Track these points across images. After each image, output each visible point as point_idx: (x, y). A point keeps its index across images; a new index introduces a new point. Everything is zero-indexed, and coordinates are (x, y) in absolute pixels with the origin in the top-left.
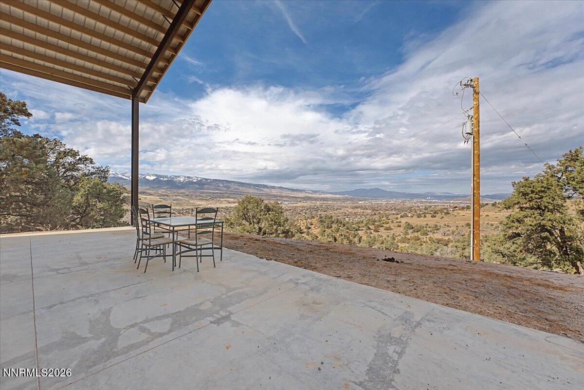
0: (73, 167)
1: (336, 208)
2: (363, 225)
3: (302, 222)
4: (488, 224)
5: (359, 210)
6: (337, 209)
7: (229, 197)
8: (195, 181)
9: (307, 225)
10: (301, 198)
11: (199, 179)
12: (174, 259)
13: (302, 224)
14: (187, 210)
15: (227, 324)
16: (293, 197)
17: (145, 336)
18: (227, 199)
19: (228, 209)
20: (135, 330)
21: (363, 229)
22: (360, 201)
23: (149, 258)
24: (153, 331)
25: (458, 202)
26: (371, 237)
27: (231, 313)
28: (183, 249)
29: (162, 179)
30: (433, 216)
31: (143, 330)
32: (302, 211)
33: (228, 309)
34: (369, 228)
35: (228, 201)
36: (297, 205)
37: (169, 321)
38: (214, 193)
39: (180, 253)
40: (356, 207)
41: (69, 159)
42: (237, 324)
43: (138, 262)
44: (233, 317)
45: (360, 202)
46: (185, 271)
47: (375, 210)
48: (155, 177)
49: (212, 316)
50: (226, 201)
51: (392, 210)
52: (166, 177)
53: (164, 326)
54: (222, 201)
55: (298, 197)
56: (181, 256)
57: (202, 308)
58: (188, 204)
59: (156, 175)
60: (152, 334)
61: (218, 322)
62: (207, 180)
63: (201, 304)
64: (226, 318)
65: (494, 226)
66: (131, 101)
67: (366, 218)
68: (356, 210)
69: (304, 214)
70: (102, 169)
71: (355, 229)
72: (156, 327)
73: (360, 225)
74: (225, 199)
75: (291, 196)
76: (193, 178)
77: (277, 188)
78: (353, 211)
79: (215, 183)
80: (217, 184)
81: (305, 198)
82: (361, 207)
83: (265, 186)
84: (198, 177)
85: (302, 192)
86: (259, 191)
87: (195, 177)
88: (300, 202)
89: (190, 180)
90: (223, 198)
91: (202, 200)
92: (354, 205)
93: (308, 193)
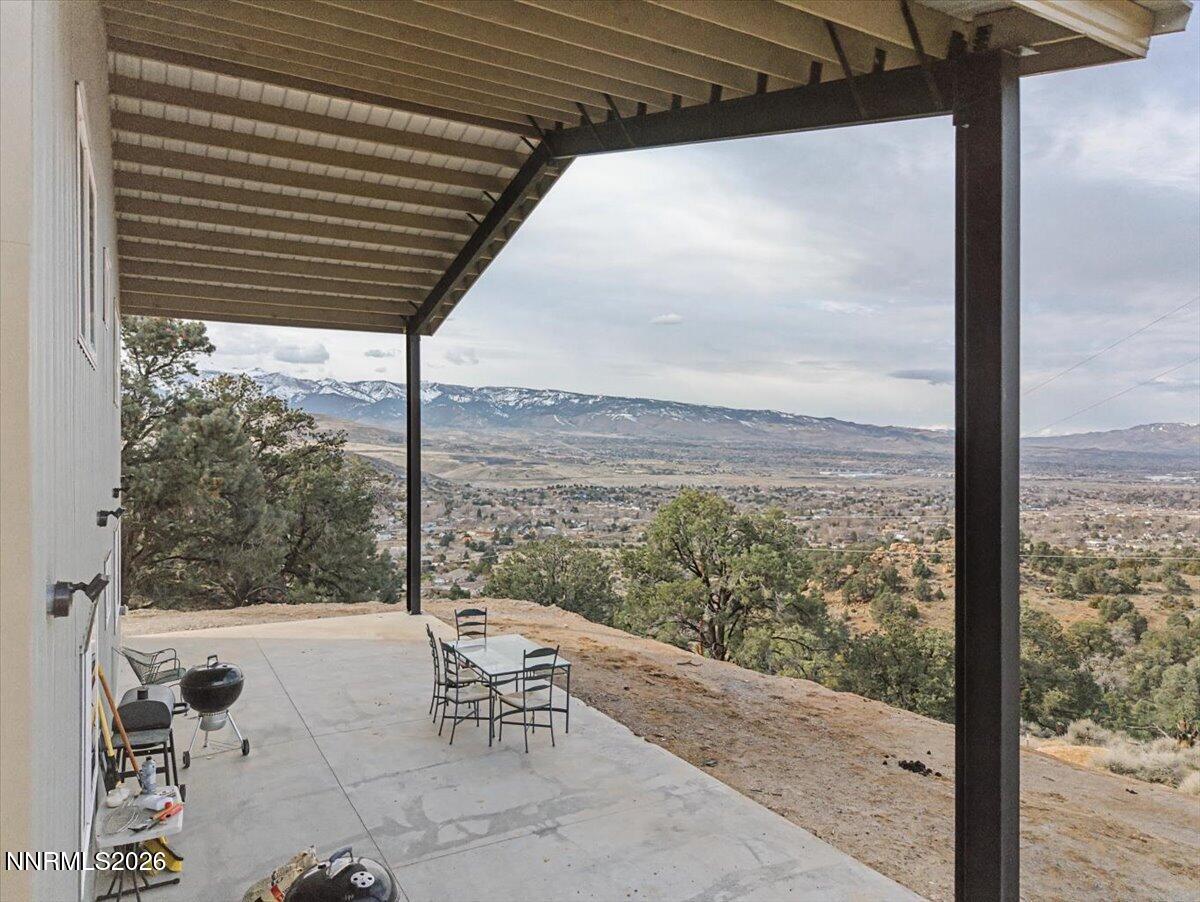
0: (276, 436)
1: (1045, 498)
2: (1158, 570)
3: (901, 552)
5: (1150, 510)
6: (1053, 502)
7: (652, 455)
8: (549, 402)
9: (919, 562)
10: (902, 457)
11: (561, 396)
12: (492, 725)
13: (901, 558)
14: (528, 495)
15: (550, 838)
16: (875, 455)
17: (462, 836)
18: (647, 462)
19: (648, 494)
20: (452, 827)
21: (1159, 586)
22: (1155, 471)
23: (458, 720)
24: (471, 830)
26: (1188, 623)
27: (559, 825)
28: (506, 708)
29: (456, 398)
31: (460, 829)
32: (907, 506)
33: (557, 819)
34: (1180, 583)
35: (649, 468)
36: (889, 483)
37: (486, 823)
38: (604, 441)
39: (501, 716)
40: (1140, 498)
41: (269, 420)
42: (561, 838)
43: (433, 713)
44: (559, 830)
45: (1156, 478)
46: (507, 749)
48: (439, 393)
49: (536, 825)
50: (642, 466)
52: (468, 391)
53: (482, 827)
54: (630, 467)
55: (893, 456)
56: (502, 722)
57: (526, 812)
58: (531, 476)
59: (441, 387)
60: (470, 834)
61: (542, 833)
62: (582, 397)
63: (525, 807)
64: (553, 830)
66: (405, 336)
67: (1178, 541)
70: (331, 438)
71: (1118, 588)
72: (473, 827)
73: (1143, 572)
74: (639, 461)
75: (869, 450)
76: (544, 394)
77: (816, 421)
78: (1123, 513)
79: (610, 409)
80: (614, 411)
81: (920, 457)
82: (1159, 498)
83: (774, 417)
84: (557, 391)
85: (907, 435)
86: (752, 434)
87: (550, 391)
88: (902, 471)
89: (536, 399)
90: (633, 457)
91: (569, 461)
92: (1128, 486)
93: (935, 440)
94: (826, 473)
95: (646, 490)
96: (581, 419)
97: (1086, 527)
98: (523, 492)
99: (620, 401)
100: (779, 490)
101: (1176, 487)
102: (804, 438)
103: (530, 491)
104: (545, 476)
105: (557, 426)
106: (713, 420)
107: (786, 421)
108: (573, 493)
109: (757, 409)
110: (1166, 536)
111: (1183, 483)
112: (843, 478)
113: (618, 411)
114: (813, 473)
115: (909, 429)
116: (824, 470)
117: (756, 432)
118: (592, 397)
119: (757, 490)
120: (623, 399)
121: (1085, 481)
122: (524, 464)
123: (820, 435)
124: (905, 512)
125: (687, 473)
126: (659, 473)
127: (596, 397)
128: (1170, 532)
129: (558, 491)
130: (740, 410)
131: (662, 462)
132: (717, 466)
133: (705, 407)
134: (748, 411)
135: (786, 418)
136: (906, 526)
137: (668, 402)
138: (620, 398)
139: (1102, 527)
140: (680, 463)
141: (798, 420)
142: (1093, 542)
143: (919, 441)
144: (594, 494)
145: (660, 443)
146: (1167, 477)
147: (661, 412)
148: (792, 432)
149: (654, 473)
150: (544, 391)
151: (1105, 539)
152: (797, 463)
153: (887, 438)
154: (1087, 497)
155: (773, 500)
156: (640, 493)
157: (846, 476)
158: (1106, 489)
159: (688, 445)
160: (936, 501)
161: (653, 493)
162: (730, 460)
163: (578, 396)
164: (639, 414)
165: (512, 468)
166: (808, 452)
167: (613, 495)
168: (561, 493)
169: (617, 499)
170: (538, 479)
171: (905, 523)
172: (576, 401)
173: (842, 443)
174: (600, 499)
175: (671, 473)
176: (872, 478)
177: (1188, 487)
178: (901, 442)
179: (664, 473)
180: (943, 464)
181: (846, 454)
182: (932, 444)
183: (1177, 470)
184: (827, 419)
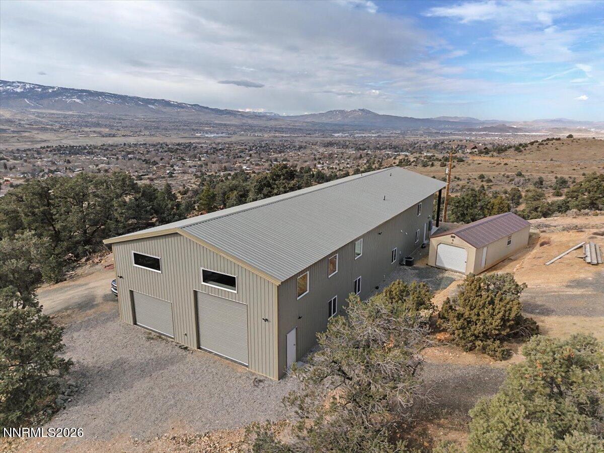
4: (504, 175)
5: (335, 150)
6: (300, 147)
7: (99, 125)
8: (19, 90)
10: (233, 126)
11: (28, 86)
14: (28, 152)
16: (221, 125)
18: (98, 129)
19: (107, 150)
22: (336, 132)
25: (482, 133)
30: (443, 165)
32: (242, 151)
35: (99, 133)
36: (230, 140)
38: (65, 116)
40: (330, 144)
45: (336, 135)
47: (360, 149)
50: (94, 132)
51: (385, 148)
54: (87, 132)
55: (229, 125)
62: (44, 88)
65: (509, 179)
68: (330, 150)
69: (248, 158)
74: (92, 129)
75: (218, 122)
76: (14, 84)
77: (189, 106)
78: (327, 151)
79: (65, 96)
80: (67, 97)
81: (242, 126)
82: (337, 144)
83: (167, 103)
84: (24, 83)
85: (235, 114)
86: (156, 113)
87: (19, 82)
88: (235, 133)
89: (8, 87)
90: (86, 126)
91: (44, 130)
92: (326, 139)
93: (247, 117)
94: (198, 135)
95: (105, 147)
96: (46, 102)
97: (315, 159)
98: (25, 151)
99: (72, 91)
100: (178, 144)
101: (343, 139)
102: (185, 116)
103: (29, 150)
104: (31, 139)
105: (28, 106)
106: (133, 104)
107: (173, 106)
108: (59, 150)
109: (157, 98)
110: (343, 161)
111: (345, 137)
112: (207, 137)
113: (71, 97)
114: (192, 135)
115: (235, 111)
116: (197, 133)
117: (157, 112)
118: (51, 87)
119: (167, 145)
120: (73, 89)
121: (311, 137)
122: (14, 132)
123: (192, 113)
124: (243, 155)
125: (123, 136)
126: (106, 136)
127: (53, 88)
128: (344, 160)
129: (49, 150)
130: (148, 99)
131: (107, 130)
132: (140, 131)
133: (127, 96)
134: (152, 100)
135: (173, 104)
136: (245, 162)
137: (103, 92)
138: (70, 89)
139: (321, 159)
140: (118, 130)
141: (180, 106)
142: (319, 166)
143: (240, 117)
144: (74, 151)
145: (102, 117)
146: (340, 134)
147: (99, 99)
148: (178, 112)
149: (103, 136)
150: (15, 82)
151: (323, 164)
152: (183, 129)
153: (226, 116)
154: (312, 145)
155: (178, 151)
156: (102, 149)
157: (209, 136)
158: (319, 141)
159: (119, 119)
160: (254, 148)
161: (110, 149)
162: (146, 128)
163: (40, 86)
164: (84, 99)
165: (5, 135)
166: (187, 123)
167: (86, 151)
168: (51, 151)
169: (89, 153)
170: (28, 142)
171: (244, 160)
172: (40, 90)
173: (203, 118)
174: (78, 154)
175: (114, 136)
176: (222, 137)
177: (347, 139)
178: (232, 118)
179: (109, 136)
180: (252, 129)
181: (207, 124)
182: (246, 119)
183: (343, 131)
184: (195, 105)
